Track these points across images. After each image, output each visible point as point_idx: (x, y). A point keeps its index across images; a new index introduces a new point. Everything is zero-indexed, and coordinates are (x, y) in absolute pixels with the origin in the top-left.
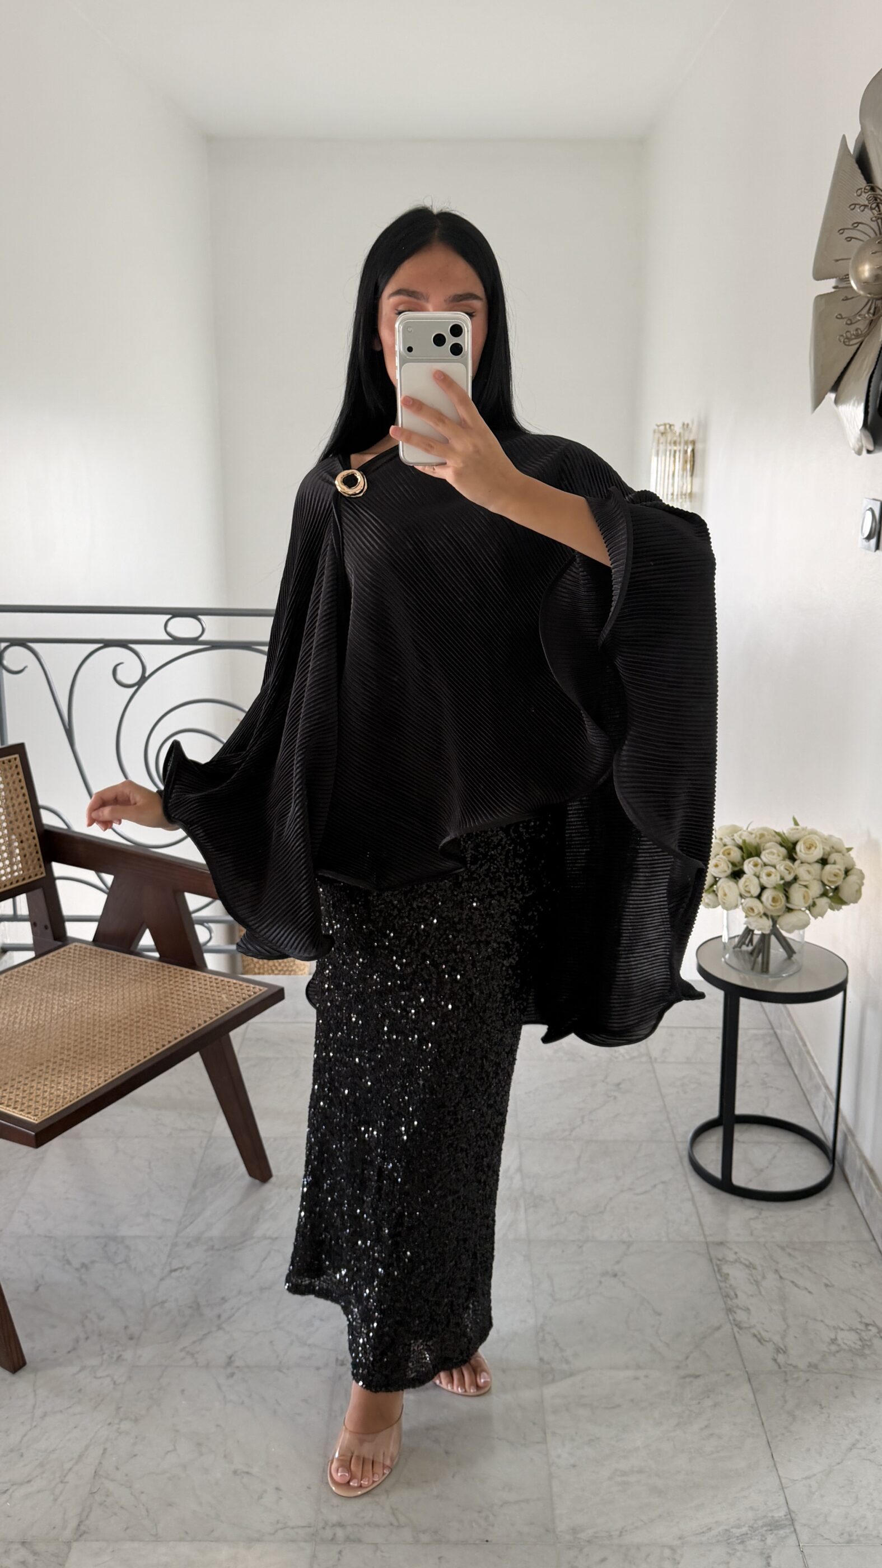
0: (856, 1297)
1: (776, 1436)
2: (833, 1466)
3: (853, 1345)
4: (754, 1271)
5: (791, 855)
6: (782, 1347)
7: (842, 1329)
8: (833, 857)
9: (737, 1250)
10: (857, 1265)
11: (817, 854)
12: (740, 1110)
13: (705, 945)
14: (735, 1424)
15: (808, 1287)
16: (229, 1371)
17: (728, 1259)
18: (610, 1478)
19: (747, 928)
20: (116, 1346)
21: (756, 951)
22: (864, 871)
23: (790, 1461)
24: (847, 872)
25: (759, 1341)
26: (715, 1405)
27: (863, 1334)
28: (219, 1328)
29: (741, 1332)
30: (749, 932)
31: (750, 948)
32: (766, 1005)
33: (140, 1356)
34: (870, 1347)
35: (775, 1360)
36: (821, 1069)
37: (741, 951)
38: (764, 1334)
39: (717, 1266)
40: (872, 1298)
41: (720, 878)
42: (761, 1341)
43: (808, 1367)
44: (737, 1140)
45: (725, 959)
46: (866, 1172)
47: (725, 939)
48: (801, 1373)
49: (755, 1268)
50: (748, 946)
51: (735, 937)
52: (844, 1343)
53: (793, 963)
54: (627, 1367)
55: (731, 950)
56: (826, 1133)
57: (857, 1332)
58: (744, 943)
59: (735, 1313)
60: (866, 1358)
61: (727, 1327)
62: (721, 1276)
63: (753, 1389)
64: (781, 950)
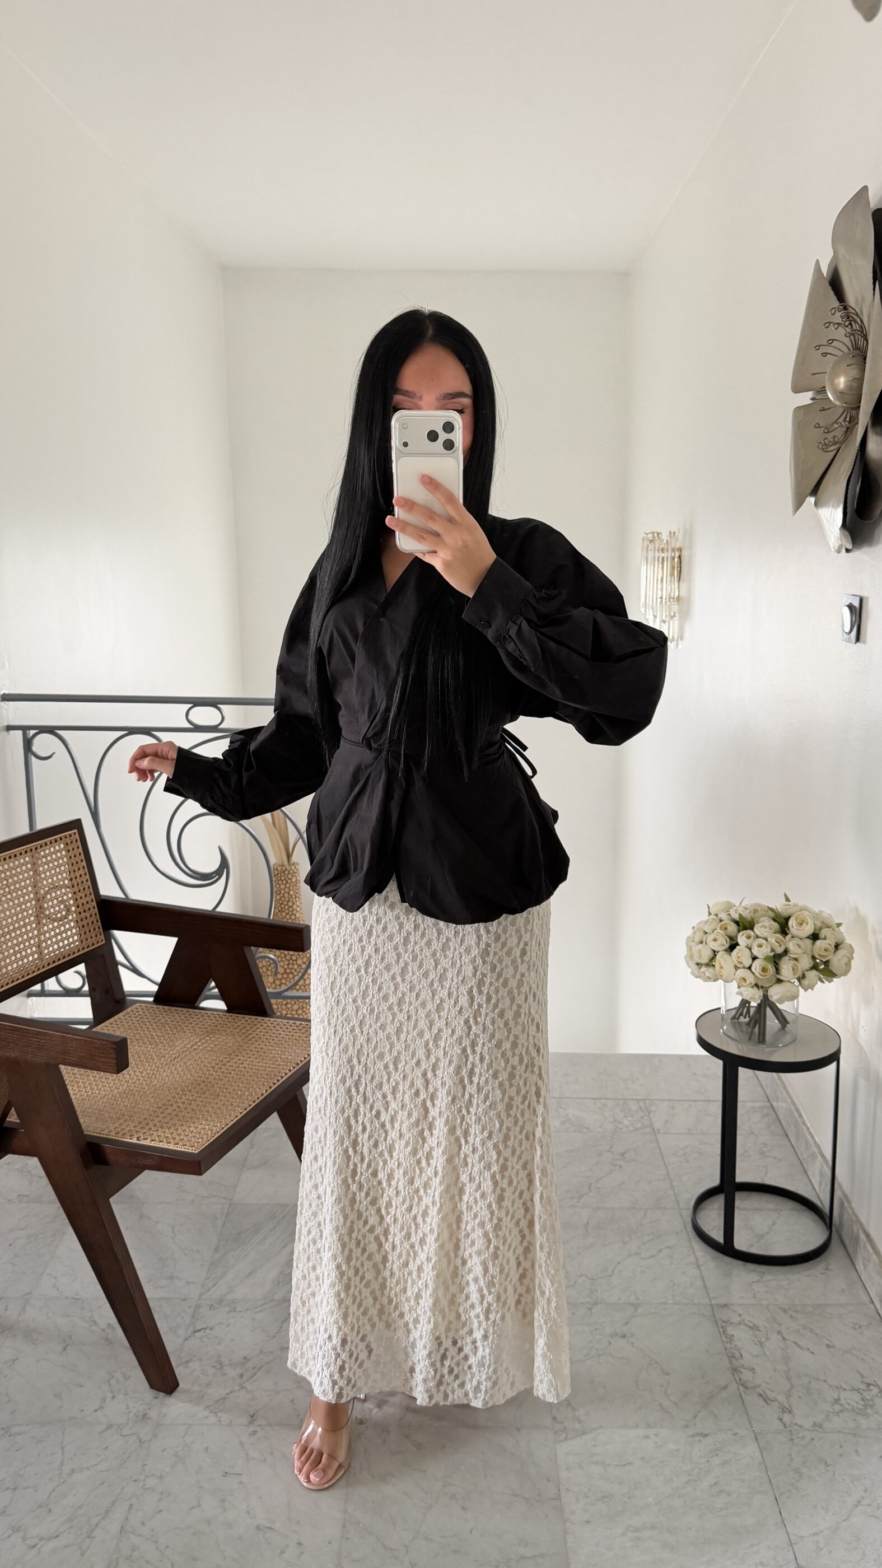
0: (858, 1357)
1: (784, 1493)
2: (840, 1523)
3: (855, 1405)
4: (757, 1332)
5: (784, 930)
6: (787, 1407)
7: (844, 1390)
8: (824, 933)
9: (740, 1312)
10: (857, 1327)
11: (809, 929)
12: (742, 1176)
13: (703, 1016)
14: (743, 1482)
15: (809, 1347)
16: (252, 1428)
17: (732, 1321)
18: (623, 1534)
19: (743, 1000)
20: (142, 1404)
21: (753, 1021)
22: (854, 946)
23: (797, 1517)
24: (837, 946)
25: (765, 1401)
26: (724, 1463)
27: (865, 1394)
28: (242, 1387)
29: (746, 1391)
30: (745, 1003)
31: (747, 1019)
32: (762, 1075)
33: (165, 1415)
34: (871, 1406)
35: (781, 1420)
36: (816, 1139)
37: (739, 1023)
38: (768, 1393)
39: (722, 1327)
40: (873, 1359)
41: (718, 952)
42: (766, 1400)
43: (813, 1426)
44: (738, 1208)
45: (723, 1029)
46: (862, 1236)
47: (723, 1011)
48: (807, 1432)
49: (759, 1330)
50: (745, 1017)
51: (732, 1009)
52: (847, 1403)
53: (787, 1033)
54: (637, 1426)
55: (729, 1020)
56: (822, 1200)
57: (859, 1392)
58: (741, 1014)
59: (741, 1372)
60: (868, 1418)
61: (733, 1387)
62: (726, 1337)
63: (760, 1448)
64: (777, 1021)
